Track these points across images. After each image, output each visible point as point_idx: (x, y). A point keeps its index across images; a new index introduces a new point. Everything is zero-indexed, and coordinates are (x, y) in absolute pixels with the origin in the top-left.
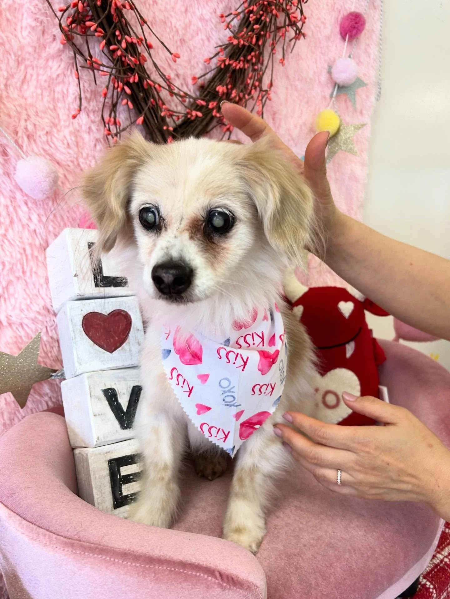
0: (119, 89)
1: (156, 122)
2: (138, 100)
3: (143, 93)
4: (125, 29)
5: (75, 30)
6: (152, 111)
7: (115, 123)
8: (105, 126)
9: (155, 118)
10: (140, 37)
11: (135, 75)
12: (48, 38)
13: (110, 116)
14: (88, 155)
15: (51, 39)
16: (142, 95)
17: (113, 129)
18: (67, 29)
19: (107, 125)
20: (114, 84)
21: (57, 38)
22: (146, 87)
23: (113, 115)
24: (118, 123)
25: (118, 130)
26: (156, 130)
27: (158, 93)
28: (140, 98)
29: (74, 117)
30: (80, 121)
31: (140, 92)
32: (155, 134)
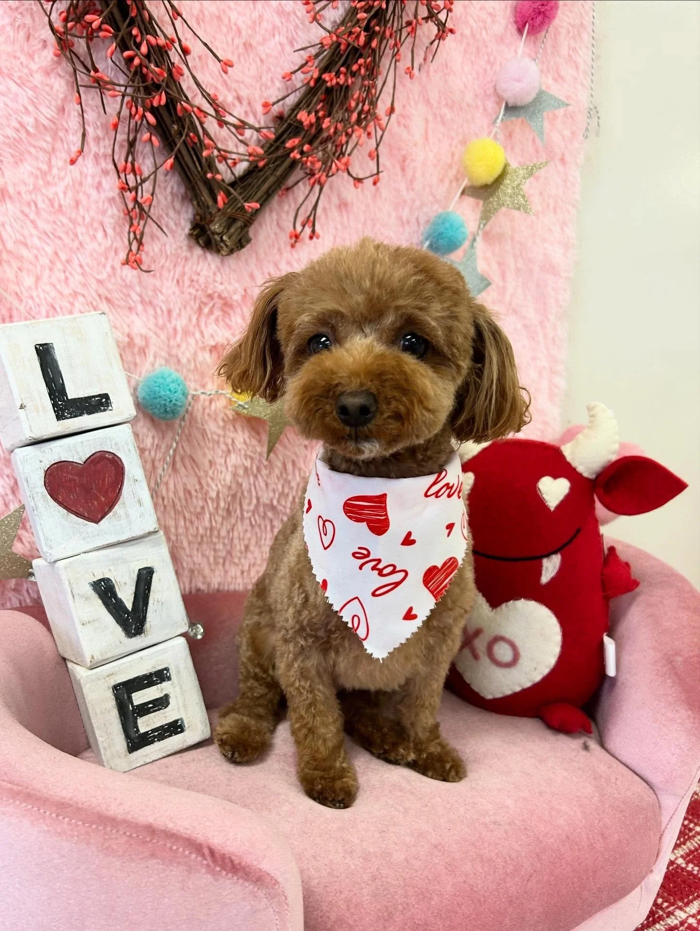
0: (137, 117)
1: (199, 169)
2: (171, 136)
3: (178, 125)
4: (149, 26)
5: (73, 31)
6: (192, 153)
7: (133, 171)
8: (119, 177)
9: (197, 164)
10: (169, 37)
11: (161, 96)
12: (36, 44)
13: (126, 161)
14: (93, 220)
15: (40, 46)
16: (176, 127)
17: (131, 180)
18: (62, 30)
19: (122, 176)
20: (131, 109)
21: (48, 43)
22: (180, 114)
23: (130, 159)
24: (137, 172)
25: (139, 181)
26: (199, 183)
27: (201, 123)
28: (173, 132)
29: (73, 162)
30: (85, 170)
31: (173, 123)
32: (199, 189)
